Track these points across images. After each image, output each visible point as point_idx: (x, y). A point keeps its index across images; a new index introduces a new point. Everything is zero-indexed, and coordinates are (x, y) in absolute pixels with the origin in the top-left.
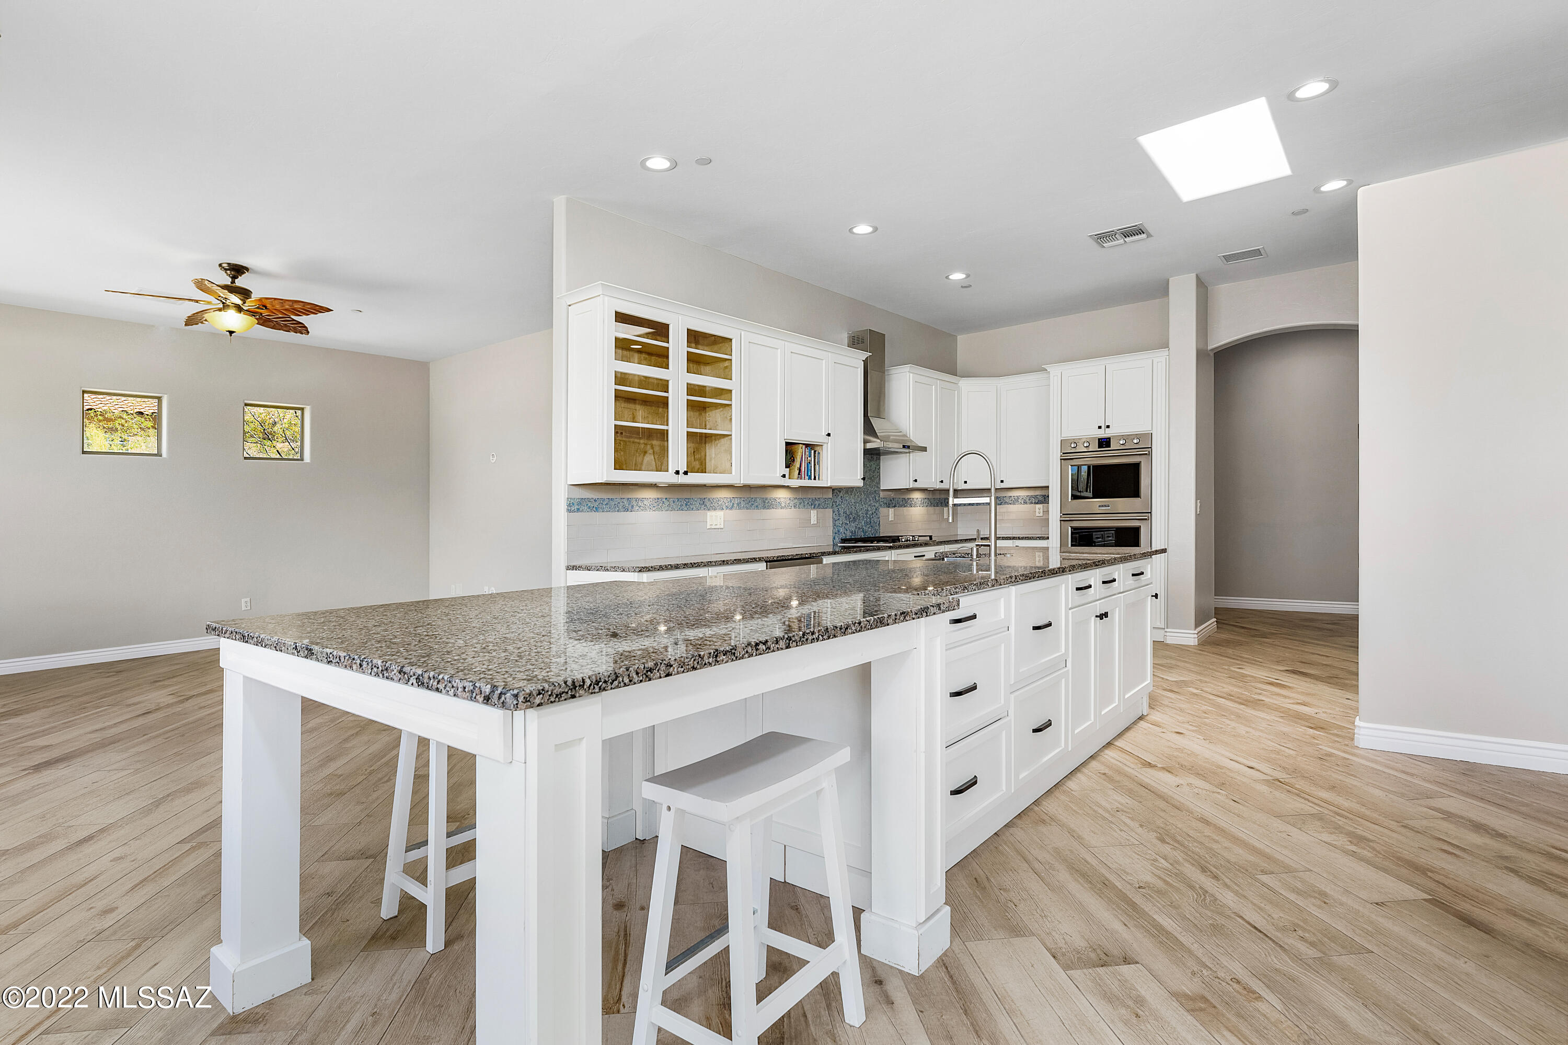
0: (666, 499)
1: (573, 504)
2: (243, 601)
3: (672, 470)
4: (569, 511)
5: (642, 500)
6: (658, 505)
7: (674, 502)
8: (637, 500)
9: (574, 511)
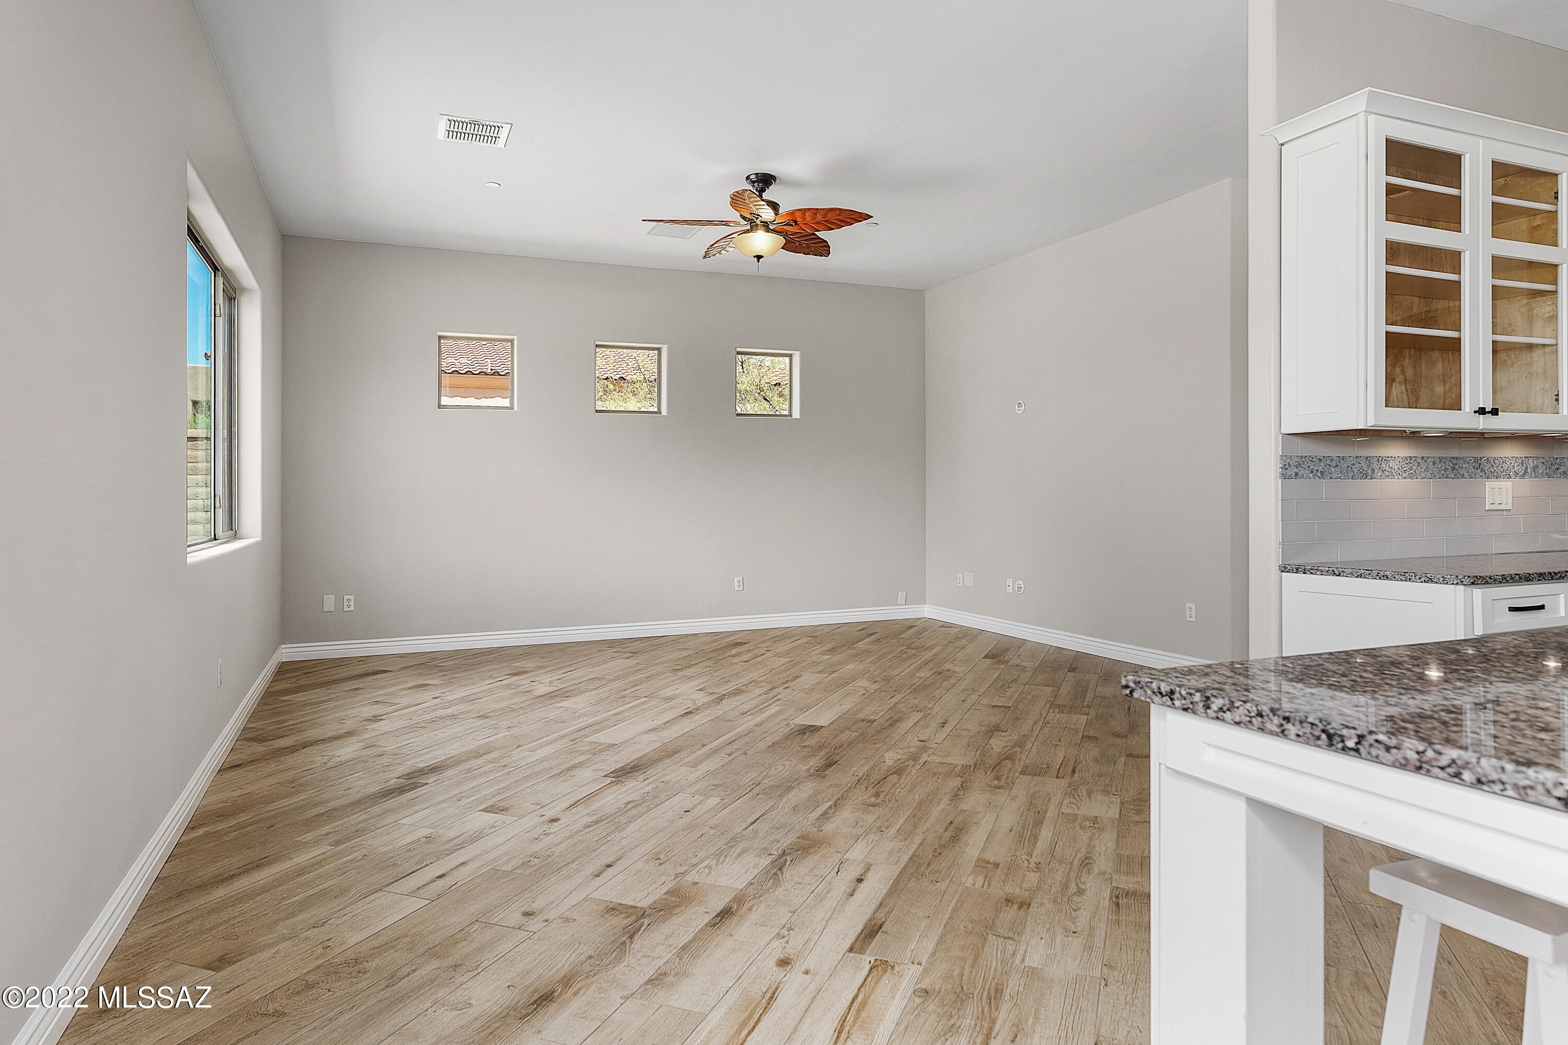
0: (1423, 458)
1: (1290, 466)
2: (736, 579)
3: (1468, 405)
4: (1284, 476)
5: (1386, 459)
6: (1411, 469)
7: (1434, 464)
8: (1379, 459)
9: (1290, 477)
